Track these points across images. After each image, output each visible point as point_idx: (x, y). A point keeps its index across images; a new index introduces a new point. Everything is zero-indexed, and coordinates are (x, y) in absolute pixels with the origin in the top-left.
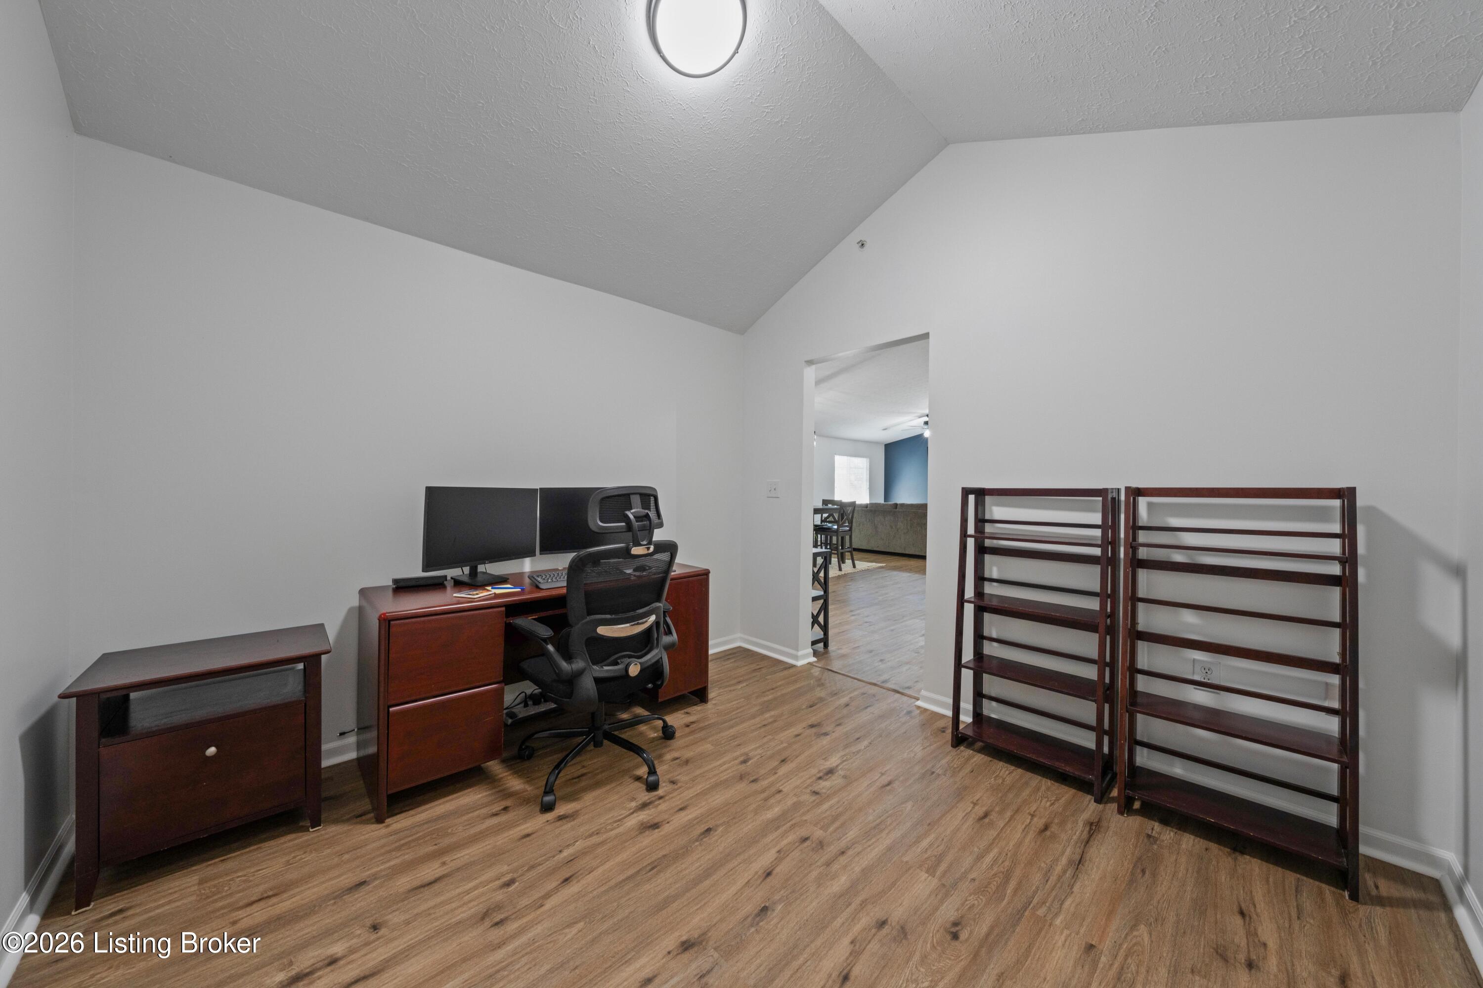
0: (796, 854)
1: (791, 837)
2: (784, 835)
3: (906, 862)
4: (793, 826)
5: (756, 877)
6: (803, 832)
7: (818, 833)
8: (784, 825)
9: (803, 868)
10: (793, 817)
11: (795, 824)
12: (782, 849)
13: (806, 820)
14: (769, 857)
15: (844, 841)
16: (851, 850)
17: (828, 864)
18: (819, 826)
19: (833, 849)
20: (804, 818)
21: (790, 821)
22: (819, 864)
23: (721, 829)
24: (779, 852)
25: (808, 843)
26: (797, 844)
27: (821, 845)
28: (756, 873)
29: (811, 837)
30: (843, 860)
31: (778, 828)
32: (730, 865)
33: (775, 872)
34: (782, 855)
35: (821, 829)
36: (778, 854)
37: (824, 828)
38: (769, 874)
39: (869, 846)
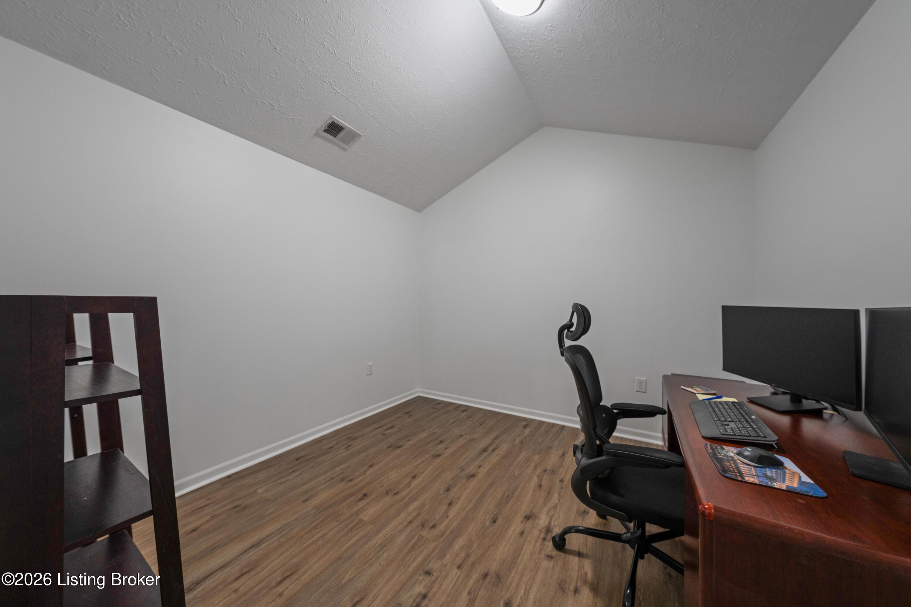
0: (438, 517)
1: (442, 527)
2: (447, 527)
3: (372, 524)
4: (442, 535)
5: (456, 502)
6: (436, 532)
7: (425, 533)
8: (449, 535)
9: (433, 509)
10: (444, 543)
11: (441, 537)
12: (446, 519)
13: (434, 542)
14: (452, 513)
15: (408, 530)
16: (404, 526)
17: (419, 515)
18: (424, 538)
19: (415, 524)
20: (435, 543)
21: (445, 538)
22: (424, 514)
23: (441, 492)
24: (447, 516)
25: (431, 525)
26: (438, 523)
27: (423, 525)
28: (456, 503)
29: (429, 529)
30: (410, 518)
31: (452, 531)
32: (471, 505)
33: (447, 506)
34: (446, 515)
35: (423, 537)
36: (448, 515)
37: (421, 537)
38: (450, 504)
39: (392, 530)
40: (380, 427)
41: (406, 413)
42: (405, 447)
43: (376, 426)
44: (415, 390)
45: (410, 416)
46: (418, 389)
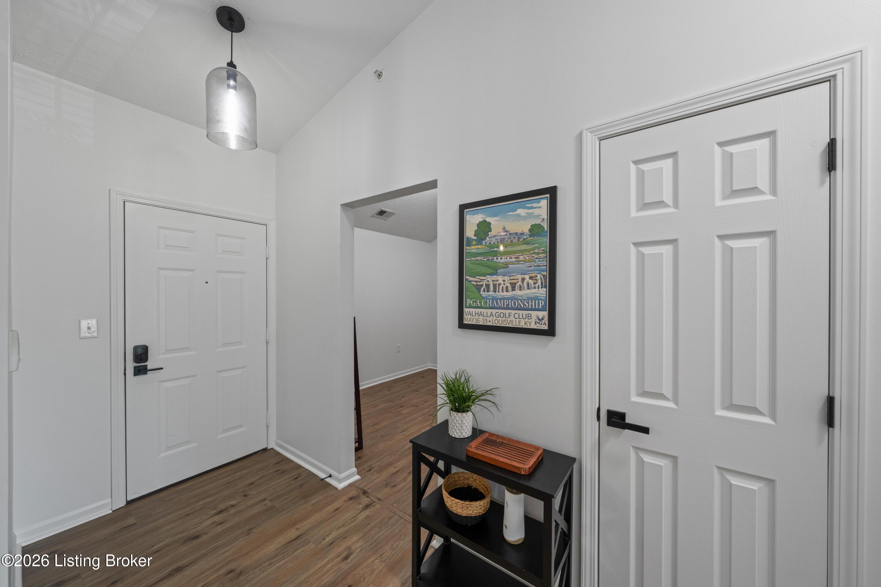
40: (406, 383)
41: (421, 377)
42: (420, 391)
43: (403, 382)
44: (427, 365)
45: (424, 378)
46: (429, 364)
